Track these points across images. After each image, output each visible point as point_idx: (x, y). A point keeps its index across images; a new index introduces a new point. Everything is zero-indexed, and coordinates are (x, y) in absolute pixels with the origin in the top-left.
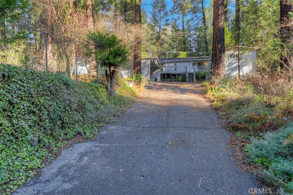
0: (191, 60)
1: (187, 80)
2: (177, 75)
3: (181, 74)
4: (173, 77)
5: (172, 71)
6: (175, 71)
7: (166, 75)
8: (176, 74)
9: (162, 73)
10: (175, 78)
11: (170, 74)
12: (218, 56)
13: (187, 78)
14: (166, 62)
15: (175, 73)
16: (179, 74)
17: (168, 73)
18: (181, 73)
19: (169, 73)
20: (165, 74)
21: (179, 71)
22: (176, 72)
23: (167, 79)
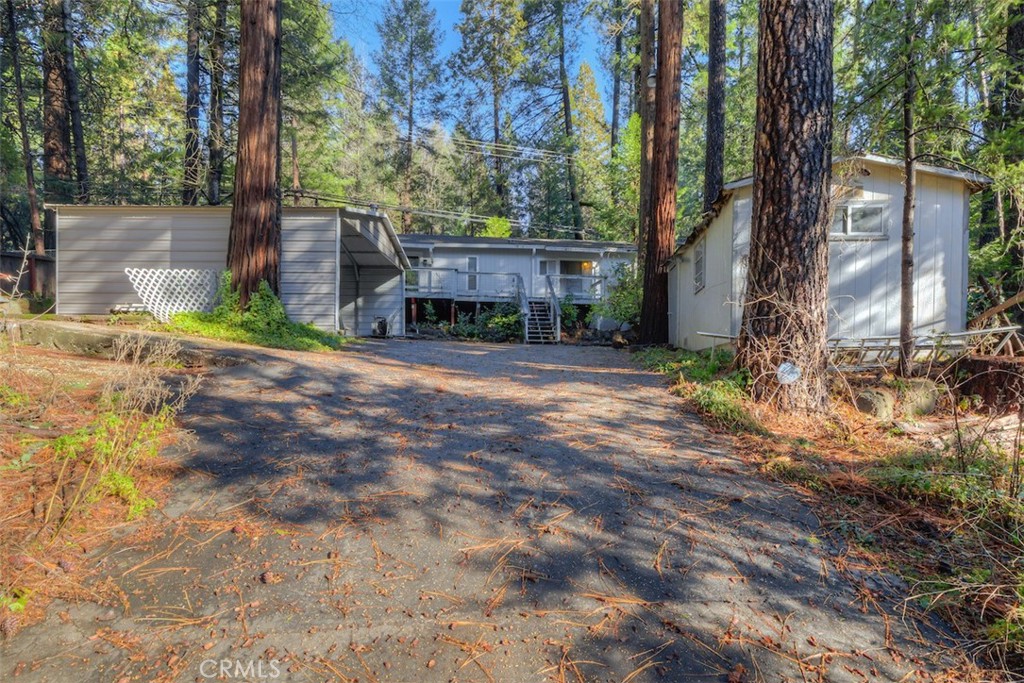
0: (534, 248)
1: (527, 330)
2: (478, 306)
3: (501, 304)
4: (461, 317)
5: (459, 291)
6: (470, 288)
7: (429, 307)
8: (474, 304)
9: (412, 295)
10: (472, 321)
11: (449, 301)
12: (795, 197)
13: (526, 322)
14: (431, 248)
15: (472, 299)
16: (490, 305)
17: (440, 297)
18: (497, 300)
19: (446, 297)
20: (426, 300)
21: (492, 292)
22: (472, 292)
23: (437, 322)
